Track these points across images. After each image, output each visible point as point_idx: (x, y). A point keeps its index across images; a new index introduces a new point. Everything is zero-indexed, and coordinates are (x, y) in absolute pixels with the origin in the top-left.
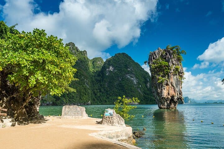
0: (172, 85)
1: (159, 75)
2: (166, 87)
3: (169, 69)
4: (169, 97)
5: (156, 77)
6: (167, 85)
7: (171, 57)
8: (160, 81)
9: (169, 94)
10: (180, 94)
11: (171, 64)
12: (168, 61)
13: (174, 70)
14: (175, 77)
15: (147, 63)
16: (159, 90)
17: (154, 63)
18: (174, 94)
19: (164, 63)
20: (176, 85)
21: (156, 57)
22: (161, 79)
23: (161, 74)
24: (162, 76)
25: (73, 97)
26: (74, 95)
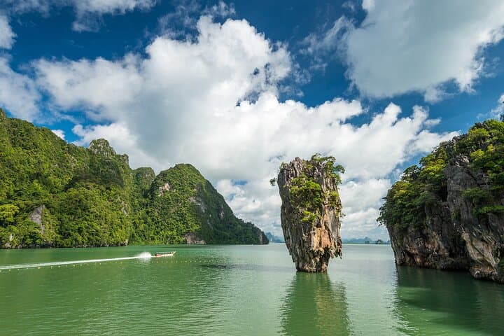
0: (326, 227)
1: (303, 206)
2: (317, 230)
3: (321, 197)
4: (321, 249)
5: (298, 209)
6: (318, 226)
7: (323, 174)
8: (306, 219)
10: (339, 244)
11: (324, 188)
12: (320, 182)
13: (329, 199)
14: (332, 212)
15: (276, 183)
16: (305, 237)
17: (293, 184)
18: (329, 244)
19: (313, 185)
20: (332, 227)
21: (296, 172)
22: (309, 215)
23: (309, 205)
24: (309, 210)
25: (97, 232)
26: (99, 228)
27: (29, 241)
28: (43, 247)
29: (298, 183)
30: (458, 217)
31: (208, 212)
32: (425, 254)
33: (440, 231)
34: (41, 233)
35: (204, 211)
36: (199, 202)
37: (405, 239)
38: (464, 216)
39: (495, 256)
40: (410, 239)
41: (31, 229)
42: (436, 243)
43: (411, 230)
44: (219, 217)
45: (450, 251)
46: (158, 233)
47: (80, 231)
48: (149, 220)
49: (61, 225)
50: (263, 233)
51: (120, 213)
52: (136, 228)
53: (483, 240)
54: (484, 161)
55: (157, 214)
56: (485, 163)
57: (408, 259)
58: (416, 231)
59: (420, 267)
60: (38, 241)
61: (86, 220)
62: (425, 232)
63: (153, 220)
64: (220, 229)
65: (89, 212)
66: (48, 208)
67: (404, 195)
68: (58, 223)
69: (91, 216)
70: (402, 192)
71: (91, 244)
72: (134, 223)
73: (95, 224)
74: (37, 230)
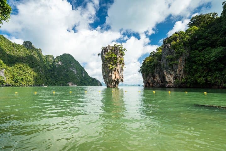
0: (118, 72)
1: (109, 63)
2: (114, 72)
3: (117, 60)
4: (116, 79)
6: (115, 71)
7: (118, 51)
8: (110, 68)
9: (115, 77)
10: (122, 78)
11: (118, 57)
12: (117, 54)
13: (119, 61)
14: (120, 66)
15: (100, 55)
16: (110, 75)
17: (106, 55)
18: (119, 77)
19: (114, 55)
20: (120, 71)
21: (108, 51)
22: (111, 67)
23: (112, 63)
24: (112, 65)
25: (30, 80)
26: (30, 79)
28: (6, 86)
29: (108, 55)
30: (164, 67)
31: (78, 74)
32: (153, 82)
33: (159, 74)
34: (5, 80)
35: (76, 73)
36: (74, 70)
37: (147, 78)
38: (165, 66)
39: (174, 79)
40: (149, 77)
42: (158, 78)
43: (150, 74)
44: (82, 76)
45: (162, 81)
46: (57, 82)
47: (22, 80)
48: (53, 77)
49: (14, 77)
50: (100, 82)
51: (40, 73)
52: (47, 80)
53: (170, 74)
54: (175, 45)
55: (56, 74)
56: (175, 46)
57: (148, 85)
58: (151, 75)
59: (151, 87)
60: (4, 84)
61: (24, 75)
62: (154, 75)
63: (54, 77)
64: (83, 80)
66: (6, 70)
67: (148, 62)
68: (12, 76)
69: (27, 74)
70: (148, 60)
71: (28, 85)
72: (46, 78)
73: (28, 77)
74: (3, 79)
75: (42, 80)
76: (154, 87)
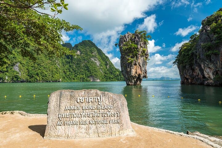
0: (139, 65)
1: (129, 56)
2: (135, 67)
3: (137, 51)
4: (137, 75)
5: (126, 57)
6: (135, 64)
7: (139, 40)
8: (129, 61)
9: (136, 73)
10: (145, 73)
11: (139, 47)
12: (137, 44)
13: (141, 52)
14: (142, 58)
15: (118, 45)
16: (129, 69)
17: (124, 45)
18: (141, 73)
19: (134, 45)
20: (142, 65)
21: (126, 40)
22: (130, 59)
23: (131, 55)
24: (131, 57)
25: (46, 75)
26: (46, 73)
27: (15, 79)
28: (22, 82)
29: (126, 45)
30: (199, 58)
31: (101, 65)
32: (193, 78)
34: (20, 75)
38: (201, 57)
40: (186, 71)
41: (15, 74)
43: (187, 67)
46: (76, 76)
47: (37, 74)
49: (28, 72)
51: (56, 66)
52: (65, 74)
53: (209, 68)
57: (185, 81)
58: (189, 67)
59: (190, 84)
60: (19, 79)
61: (40, 69)
62: (193, 67)
64: (107, 74)
65: (40, 65)
66: (21, 64)
67: (186, 49)
68: (26, 71)
69: (42, 68)
70: (185, 48)
71: (44, 81)
72: (64, 72)
73: (44, 72)
74: (18, 74)
75: (58, 75)
76: (194, 84)
